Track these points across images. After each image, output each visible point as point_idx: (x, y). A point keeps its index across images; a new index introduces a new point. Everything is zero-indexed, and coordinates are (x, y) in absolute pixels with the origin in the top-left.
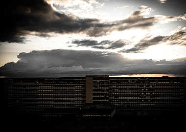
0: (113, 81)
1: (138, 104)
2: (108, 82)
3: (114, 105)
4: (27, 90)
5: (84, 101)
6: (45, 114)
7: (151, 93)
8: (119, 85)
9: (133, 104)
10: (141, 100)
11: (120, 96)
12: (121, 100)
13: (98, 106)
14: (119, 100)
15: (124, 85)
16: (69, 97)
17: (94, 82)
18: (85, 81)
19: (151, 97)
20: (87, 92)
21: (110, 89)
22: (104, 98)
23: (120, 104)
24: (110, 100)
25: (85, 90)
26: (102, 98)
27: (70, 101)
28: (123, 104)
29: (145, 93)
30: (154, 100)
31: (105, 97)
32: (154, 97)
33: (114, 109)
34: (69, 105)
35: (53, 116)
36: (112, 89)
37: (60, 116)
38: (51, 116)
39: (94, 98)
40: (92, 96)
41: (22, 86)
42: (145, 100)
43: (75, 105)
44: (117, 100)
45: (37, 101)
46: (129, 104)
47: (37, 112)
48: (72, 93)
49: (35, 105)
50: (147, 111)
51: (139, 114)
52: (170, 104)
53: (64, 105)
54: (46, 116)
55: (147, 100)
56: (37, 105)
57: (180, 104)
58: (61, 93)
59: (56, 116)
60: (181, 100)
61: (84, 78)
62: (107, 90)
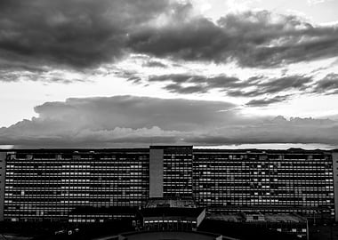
0: (201, 156)
1: (247, 199)
2: (191, 157)
3: (202, 201)
4: (40, 173)
5: (146, 193)
6: (73, 218)
7: (272, 179)
8: (213, 165)
9: (238, 199)
10: (252, 193)
11: (214, 185)
12: (215, 192)
13: (172, 204)
14: (212, 192)
15: (220, 165)
16: (119, 186)
17: (165, 157)
18: (148, 156)
19: (272, 186)
20: (151, 177)
21: (195, 171)
22: (184, 188)
23: (214, 199)
24: (195, 192)
25: (148, 172)
26: (180, 188)
27: (121, 193)
28: (220, 199)
29: (260, 179)
30: (277, 193)
31: (186, 186)
32: (278, 185)
33: (202, 209)
34: (119, 200)
35: (88, 221)
36: (198, 171)
37: (102, 221)
38: (84, 221)
39: (165, 188)
40: (162, 184)
41: (32, 164)
42: (260, 193)
43: (129, 200)
44: (207, 191)
45: (59, 193)
46: (230, 199)
47: (59, 213)
48: (123, 179)
49: (55, 200)
50: (264, 213)
51: (250, 219)
52: (307, 199)
53: (109, 200)
54: (75, 221)
55: (265, 192)
56: (59, 200)
57: (325, 199)
58: (103, 179)
59: (93, 221)
60: (327, 193)
61: (147, 150)
62: (189, 173)
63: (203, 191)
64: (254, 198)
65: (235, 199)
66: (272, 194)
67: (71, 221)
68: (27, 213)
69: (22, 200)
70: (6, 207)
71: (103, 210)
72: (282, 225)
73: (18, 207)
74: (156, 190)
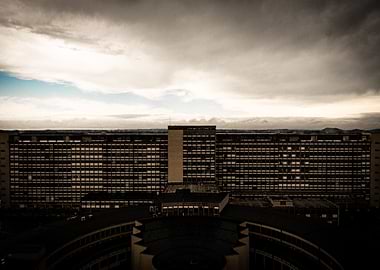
0: (225, 137)
1: (275, 183)
2: (213, 139)
3: (226, 185)
4: (47, 156)
5: (164, 178)
6: (86, 204)
7: (302, 162)
8: (237, 146)
9: (265, 183)
10: (281, 177)
11: (239, 168)
12: (240, 176)
13: (192, 188)
14: (236, 176)
15: (246, 146)
16: (135, 170)
17: (185, 139)
18: (166, 138)
19: (302, 170)
20: (170, 160)
21: (218, 154)
22: (206, 172)
23: (239, 183)
24: (218, 176)
25: (166, 155)
26: (201, 172)
27: (137, 178)
28: (245, 183)
29: (289, 162)
30: (307, 177)
31: (209, 170)
32: (307, 169)
33: (226, 194)
34: (134, 185)
35: (103, 207)
36: (221, 154)
37: (117, 207)
38: (98, 207)
39: (185, 172)
40: (182, 168)
41: (38, 147)
42: (289, 176)
43: (145, 185)
44: (231, 175)
45: (70, 178)
46: (256, 183)
47: (71, 199)
48: (139, 162)
49: (65, 185)
50: (292, 198)
51: (276, 204)
52: (340, 183)
53: (124, 185)
54: (88, 207)
55: (294, 176)
56: (70, 185)
57: (360, 184)
58: (117, 162)
59: (108, 207)
60: (362, 176)
61: (165, 131)
62: (211, 155)
63: (227, 175)
64: (283, 183)
65: (262, 183)
66: (302, 177)
67: (84, 206)
68: (37, 199)
69: (29, 185)
70: (12, 193)
71: (118, 196)
72: (311, 210)
73: (26, 193)
74: (176, 174)
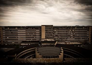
0: (55, 28)
1: (67, 39)
2: (52, 28)
3: (55, 39)
4: (12, 32)
5: (40, 37)
6: (22, 44)
13: (48, 40)
16: (33, 36)
17: (45, 28)
18: (41, 28)
24: (53, 37)
25: (41, 32)
27: (34, 37)
31: (51, 36)
33: (56, 41)
34: (34, 39)
35: (26, 44)
36: (54, 32)
37: (29, 44)
38: (25, 44)
39: (46, 36)
41: (10, 30)
43: (36, 39)
45: (18, 38)
46: (62, 39)
47: (18, 43)
48: (34, 34)
49: (16, 39)
50: (71, 42)
51: (68, 43)
52: (82, 38)
53: (31, 39)
54: (23, 44)
55: (71, 37)
56: (18, 39)
58: (29, 34)
59: (27, 44)
60: (87, 37)
61: (41, 26)
62: (52, 32)
63: (55, 37)
64: (68, 38)
66: (73, 37)
67: (21, 44)
68: (10, 43)
69: (8, 39)
70: (4, 41)
71: (29, 42)
73: (7, 41)
74: (43, 36)
